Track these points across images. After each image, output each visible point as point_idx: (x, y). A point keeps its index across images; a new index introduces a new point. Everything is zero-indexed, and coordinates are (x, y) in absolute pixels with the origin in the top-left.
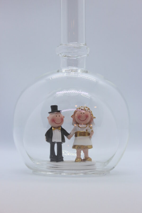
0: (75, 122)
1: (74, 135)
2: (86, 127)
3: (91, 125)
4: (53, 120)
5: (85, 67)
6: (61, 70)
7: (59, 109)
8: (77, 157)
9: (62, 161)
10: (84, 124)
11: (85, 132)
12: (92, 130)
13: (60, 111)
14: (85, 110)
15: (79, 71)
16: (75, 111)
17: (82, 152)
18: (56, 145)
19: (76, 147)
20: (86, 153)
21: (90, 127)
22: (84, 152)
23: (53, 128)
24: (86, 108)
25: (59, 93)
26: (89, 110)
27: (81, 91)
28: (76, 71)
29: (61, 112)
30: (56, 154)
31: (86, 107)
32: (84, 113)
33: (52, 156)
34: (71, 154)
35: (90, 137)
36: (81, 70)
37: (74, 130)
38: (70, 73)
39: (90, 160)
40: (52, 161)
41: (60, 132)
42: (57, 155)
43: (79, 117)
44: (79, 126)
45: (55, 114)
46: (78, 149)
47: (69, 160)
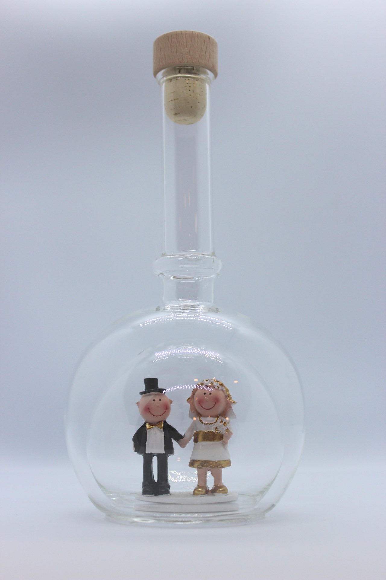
0: (195, 412)
1: (193, 438)
2: (215, 423)
3: (227, 419)
4: (147, 410)
5: (213, 300)
6: (164, 306)
7: (160, 387)
8: (198, 485)
9: (165, 494)
10: (211, 417)
11: (213, 432)
12: (227, 429)
13: (163, 390)
14: (213, 387)
15: (201, 309)
16: (194, 389)
17: (209, 473)
18: (155, 460)
19: (196, 465)
20: (218, 477)
21: (224, 422)
22: (213, 474)
23: (147, 426)
24: (215, 384)
25: (160, 353)
26: (220, 387)
27: (205, 350)
28: (193, 309)
29: (165, 392)
30: (156, 479)
31: (217, 381)
32: (210, 394)
33: (147, 484)
34: (186, 479)
35: (225, 444)
36: (204, 306)
37: (191, 428)
38: (181, 312)
39: (225, 491)
40: (145, 492)
41: (162, 432)
42: (158, 480)
43: (200, 402)
44: (201, 421)
45: (153, 396)
46: (201, 468)
47: (181, 491)
